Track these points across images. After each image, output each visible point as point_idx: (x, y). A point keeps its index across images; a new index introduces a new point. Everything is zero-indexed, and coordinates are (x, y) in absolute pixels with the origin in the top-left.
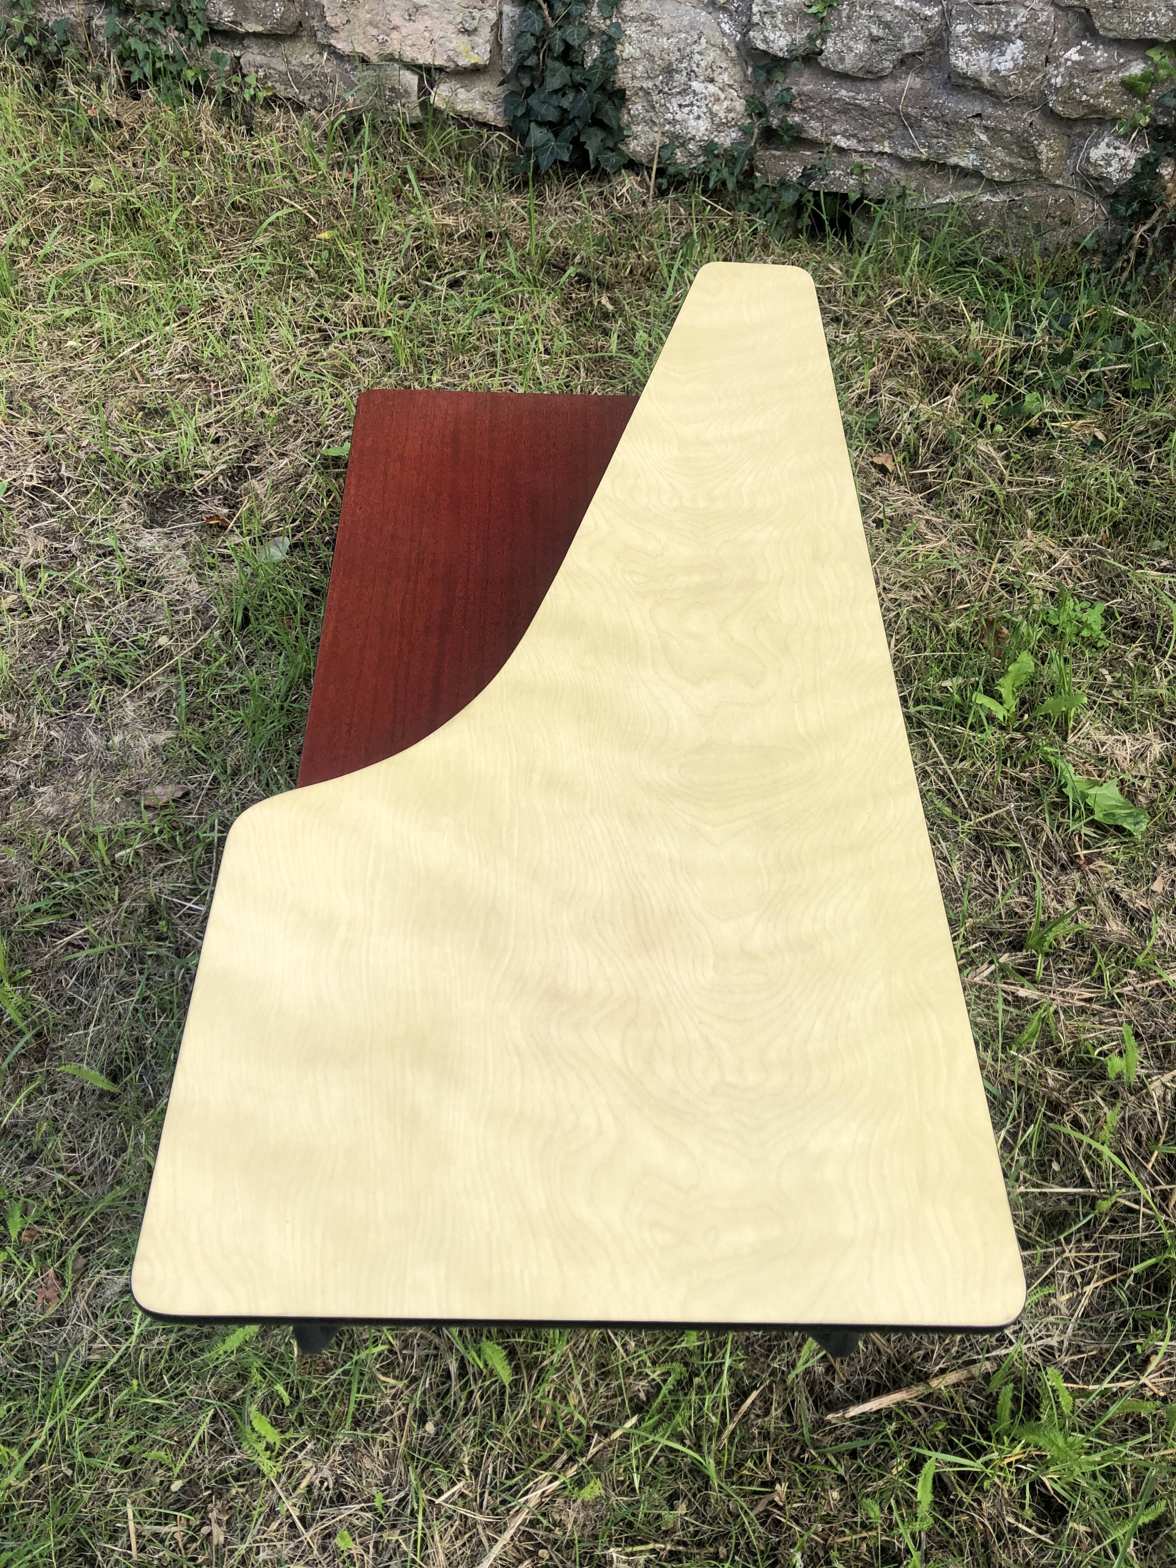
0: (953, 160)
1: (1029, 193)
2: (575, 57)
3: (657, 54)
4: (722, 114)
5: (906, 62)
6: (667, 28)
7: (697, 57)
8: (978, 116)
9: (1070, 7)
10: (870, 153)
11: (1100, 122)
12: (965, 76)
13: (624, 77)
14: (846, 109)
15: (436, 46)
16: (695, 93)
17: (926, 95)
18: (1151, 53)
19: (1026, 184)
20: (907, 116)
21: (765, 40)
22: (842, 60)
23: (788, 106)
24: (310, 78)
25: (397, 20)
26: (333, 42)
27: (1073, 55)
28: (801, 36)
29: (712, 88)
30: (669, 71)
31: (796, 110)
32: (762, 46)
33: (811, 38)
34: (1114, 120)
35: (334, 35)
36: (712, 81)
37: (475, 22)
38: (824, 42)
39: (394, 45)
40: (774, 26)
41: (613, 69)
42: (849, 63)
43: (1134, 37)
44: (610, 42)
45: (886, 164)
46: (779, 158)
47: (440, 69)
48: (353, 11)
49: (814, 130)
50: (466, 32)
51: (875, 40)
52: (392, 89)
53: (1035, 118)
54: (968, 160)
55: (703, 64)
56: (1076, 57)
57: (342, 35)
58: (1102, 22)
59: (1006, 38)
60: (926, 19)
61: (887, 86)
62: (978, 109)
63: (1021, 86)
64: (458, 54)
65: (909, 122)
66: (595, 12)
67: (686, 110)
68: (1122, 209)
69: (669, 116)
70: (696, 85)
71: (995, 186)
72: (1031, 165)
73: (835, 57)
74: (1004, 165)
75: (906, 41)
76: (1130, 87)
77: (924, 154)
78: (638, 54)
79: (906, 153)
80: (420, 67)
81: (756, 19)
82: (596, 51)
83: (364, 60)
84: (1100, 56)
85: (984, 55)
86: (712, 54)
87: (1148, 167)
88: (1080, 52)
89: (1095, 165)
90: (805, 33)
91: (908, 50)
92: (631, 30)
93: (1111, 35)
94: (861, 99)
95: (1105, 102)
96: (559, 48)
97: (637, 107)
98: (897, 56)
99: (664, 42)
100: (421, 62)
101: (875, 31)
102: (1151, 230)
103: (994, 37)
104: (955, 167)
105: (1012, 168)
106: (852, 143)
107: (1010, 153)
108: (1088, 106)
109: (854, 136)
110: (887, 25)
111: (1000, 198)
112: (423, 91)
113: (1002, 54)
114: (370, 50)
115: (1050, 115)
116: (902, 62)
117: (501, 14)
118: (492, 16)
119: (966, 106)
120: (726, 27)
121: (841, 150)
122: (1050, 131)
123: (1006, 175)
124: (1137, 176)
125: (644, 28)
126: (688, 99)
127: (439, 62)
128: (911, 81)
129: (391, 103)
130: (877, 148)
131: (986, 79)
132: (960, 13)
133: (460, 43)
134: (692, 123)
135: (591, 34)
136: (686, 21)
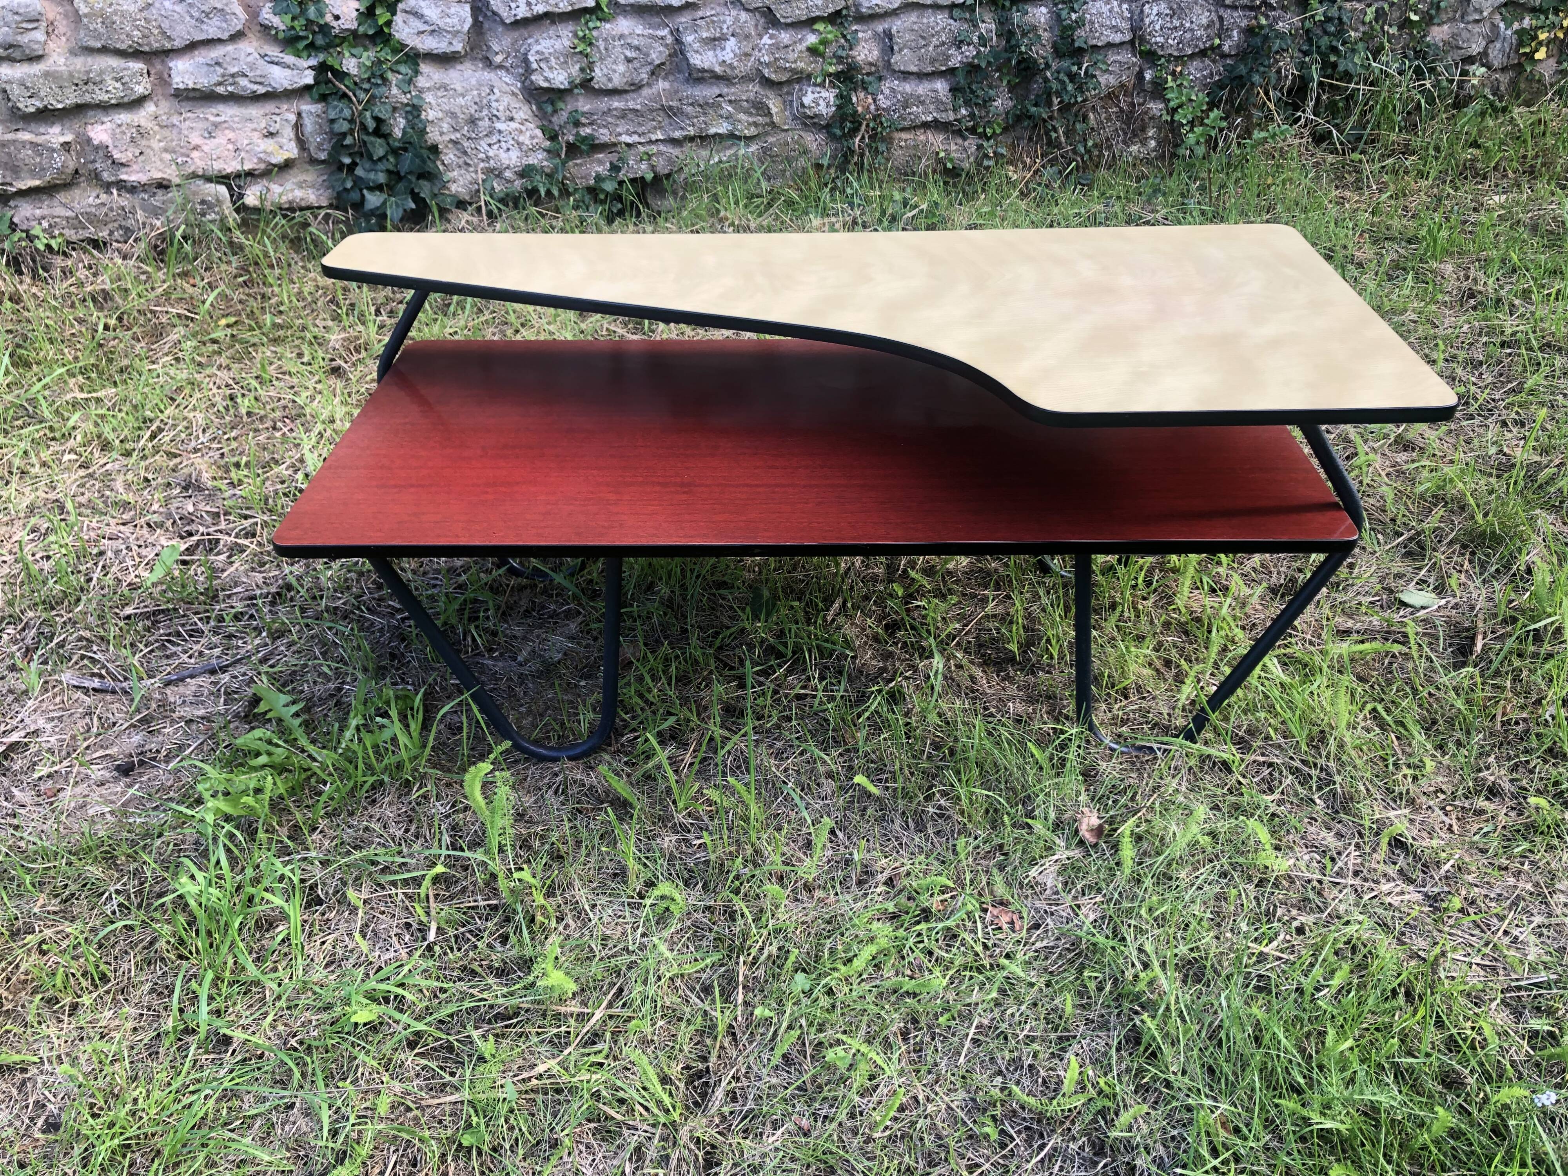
0: (712, 131)
1: (771, 139)
2: (385, 129)
3: (457, 110)
4: (528, 142)
5: (656, 71)
6: (460, 89)
7: (494, 104)
8: (720, 95)
9: (757, 9)
10: (651, 142)
11: (799, 80)
12: (703, 71)
13: (433, 136)
14: (623, 115)
15: (243, 154)
16: (500, 132)
17: (677, 92)
18: (816, 27)
19: (767, 134)
20: (671, 108)
21: (547, 79)
22: (610, 80)
23: (577, 124)
24: (106, 215)
25: (195, 139)
26: (124, 177)
27: (766, 40)
28: (575, 70)
29: (514, 125)
30: (473, 121)
31: (584, 125)
32: (545, 85)
33: (582, 70)
34: (809, 76)
35: (124, 170)
36: (512, 119)
37: (278, 126)
38: (592, 70)
39: (198, 162)
40: (551, 68)
41: (423, 132)
42: (617, 82)
43: (804, 18)
44: (414, 111)
45: (662, 148)
46: (581, 165)
47: (250, 174)
48: (144, 142)
49: (604, 135)
50: (271, 135)
51: (629, 60)
52: (203, 202)
53: (757, 88)
54: (723, 128)
55: (501, 108)
56: (770, 42)
57: (135, 167)
58: (783, 12)
59: (723, 38)
60: (662, 38)
61: (646, 92)
62: (718, 92)
63: (744, 67)
64: (269, 154)
65: (671, 112)
66: (395, 91)
67: (496, 147)
68: (838, 132)
69: (482, 156)
70: (499, 126)
71: (749, 139)
72: (767, 120)
73: (604, 79)
74: (750, 124)
75: (654, 56)
76: (813, 51)
77: (692, 131)
78: (440, 115)
79: (677, 134)
80: (227, 177)
81: (535, 66)
82: (402, 122)
83: (163, 185)
84: (785, 37)
85: (711, 53)
86: (506, 100)
87: (844, 100)
88: (771, 38)
89: (810, 108)
90: (577, 67)
91: (657, 62)
92: (429, 98)
93: (789, 21)
94: (631, 105)
95: (801, 65)
96: (371, 125)
97: (449, 156)
98: (648, 68)
99: (461, 101)
100: (229, 171)
101: (630, 54)
102: (863, 138)
103: (715, 39)
104: (716, 134)
105: (755, 124)
106: (635, 138)
107: (751, 114)
108: (792, 70)
109: (635, 132)
110: (637, 48)
111: (753, 148)
112: (237, 197)
113: (723, 49)
114: (171, 174)
115: (767, 83)
116: (653, 73)
117: (299, 114)
118: (293, 118)
119: (709, 92)
120: (507, 80)
121: (628, 145)
122: (770, 94)
123: (752, 131)
124: (839, 107)
125: (440, 94)
126: (494, 139)
127: (247, 167)
128: (662, 85)
129: (203, 215)
130: (654, 138)
131: (718, 69)
132: (686, 28)
133: (269, 145)
134: (503, 155)
135: (395, 109)
136: (473, 81)
